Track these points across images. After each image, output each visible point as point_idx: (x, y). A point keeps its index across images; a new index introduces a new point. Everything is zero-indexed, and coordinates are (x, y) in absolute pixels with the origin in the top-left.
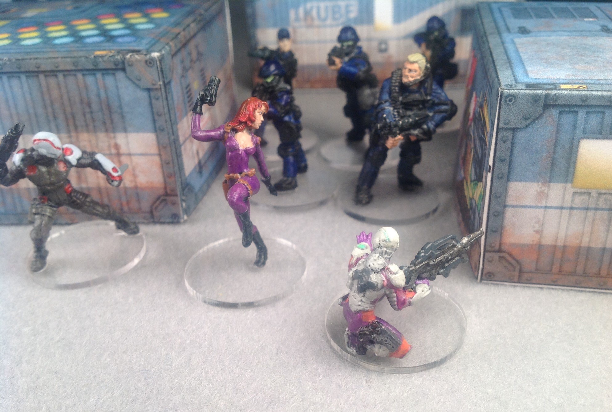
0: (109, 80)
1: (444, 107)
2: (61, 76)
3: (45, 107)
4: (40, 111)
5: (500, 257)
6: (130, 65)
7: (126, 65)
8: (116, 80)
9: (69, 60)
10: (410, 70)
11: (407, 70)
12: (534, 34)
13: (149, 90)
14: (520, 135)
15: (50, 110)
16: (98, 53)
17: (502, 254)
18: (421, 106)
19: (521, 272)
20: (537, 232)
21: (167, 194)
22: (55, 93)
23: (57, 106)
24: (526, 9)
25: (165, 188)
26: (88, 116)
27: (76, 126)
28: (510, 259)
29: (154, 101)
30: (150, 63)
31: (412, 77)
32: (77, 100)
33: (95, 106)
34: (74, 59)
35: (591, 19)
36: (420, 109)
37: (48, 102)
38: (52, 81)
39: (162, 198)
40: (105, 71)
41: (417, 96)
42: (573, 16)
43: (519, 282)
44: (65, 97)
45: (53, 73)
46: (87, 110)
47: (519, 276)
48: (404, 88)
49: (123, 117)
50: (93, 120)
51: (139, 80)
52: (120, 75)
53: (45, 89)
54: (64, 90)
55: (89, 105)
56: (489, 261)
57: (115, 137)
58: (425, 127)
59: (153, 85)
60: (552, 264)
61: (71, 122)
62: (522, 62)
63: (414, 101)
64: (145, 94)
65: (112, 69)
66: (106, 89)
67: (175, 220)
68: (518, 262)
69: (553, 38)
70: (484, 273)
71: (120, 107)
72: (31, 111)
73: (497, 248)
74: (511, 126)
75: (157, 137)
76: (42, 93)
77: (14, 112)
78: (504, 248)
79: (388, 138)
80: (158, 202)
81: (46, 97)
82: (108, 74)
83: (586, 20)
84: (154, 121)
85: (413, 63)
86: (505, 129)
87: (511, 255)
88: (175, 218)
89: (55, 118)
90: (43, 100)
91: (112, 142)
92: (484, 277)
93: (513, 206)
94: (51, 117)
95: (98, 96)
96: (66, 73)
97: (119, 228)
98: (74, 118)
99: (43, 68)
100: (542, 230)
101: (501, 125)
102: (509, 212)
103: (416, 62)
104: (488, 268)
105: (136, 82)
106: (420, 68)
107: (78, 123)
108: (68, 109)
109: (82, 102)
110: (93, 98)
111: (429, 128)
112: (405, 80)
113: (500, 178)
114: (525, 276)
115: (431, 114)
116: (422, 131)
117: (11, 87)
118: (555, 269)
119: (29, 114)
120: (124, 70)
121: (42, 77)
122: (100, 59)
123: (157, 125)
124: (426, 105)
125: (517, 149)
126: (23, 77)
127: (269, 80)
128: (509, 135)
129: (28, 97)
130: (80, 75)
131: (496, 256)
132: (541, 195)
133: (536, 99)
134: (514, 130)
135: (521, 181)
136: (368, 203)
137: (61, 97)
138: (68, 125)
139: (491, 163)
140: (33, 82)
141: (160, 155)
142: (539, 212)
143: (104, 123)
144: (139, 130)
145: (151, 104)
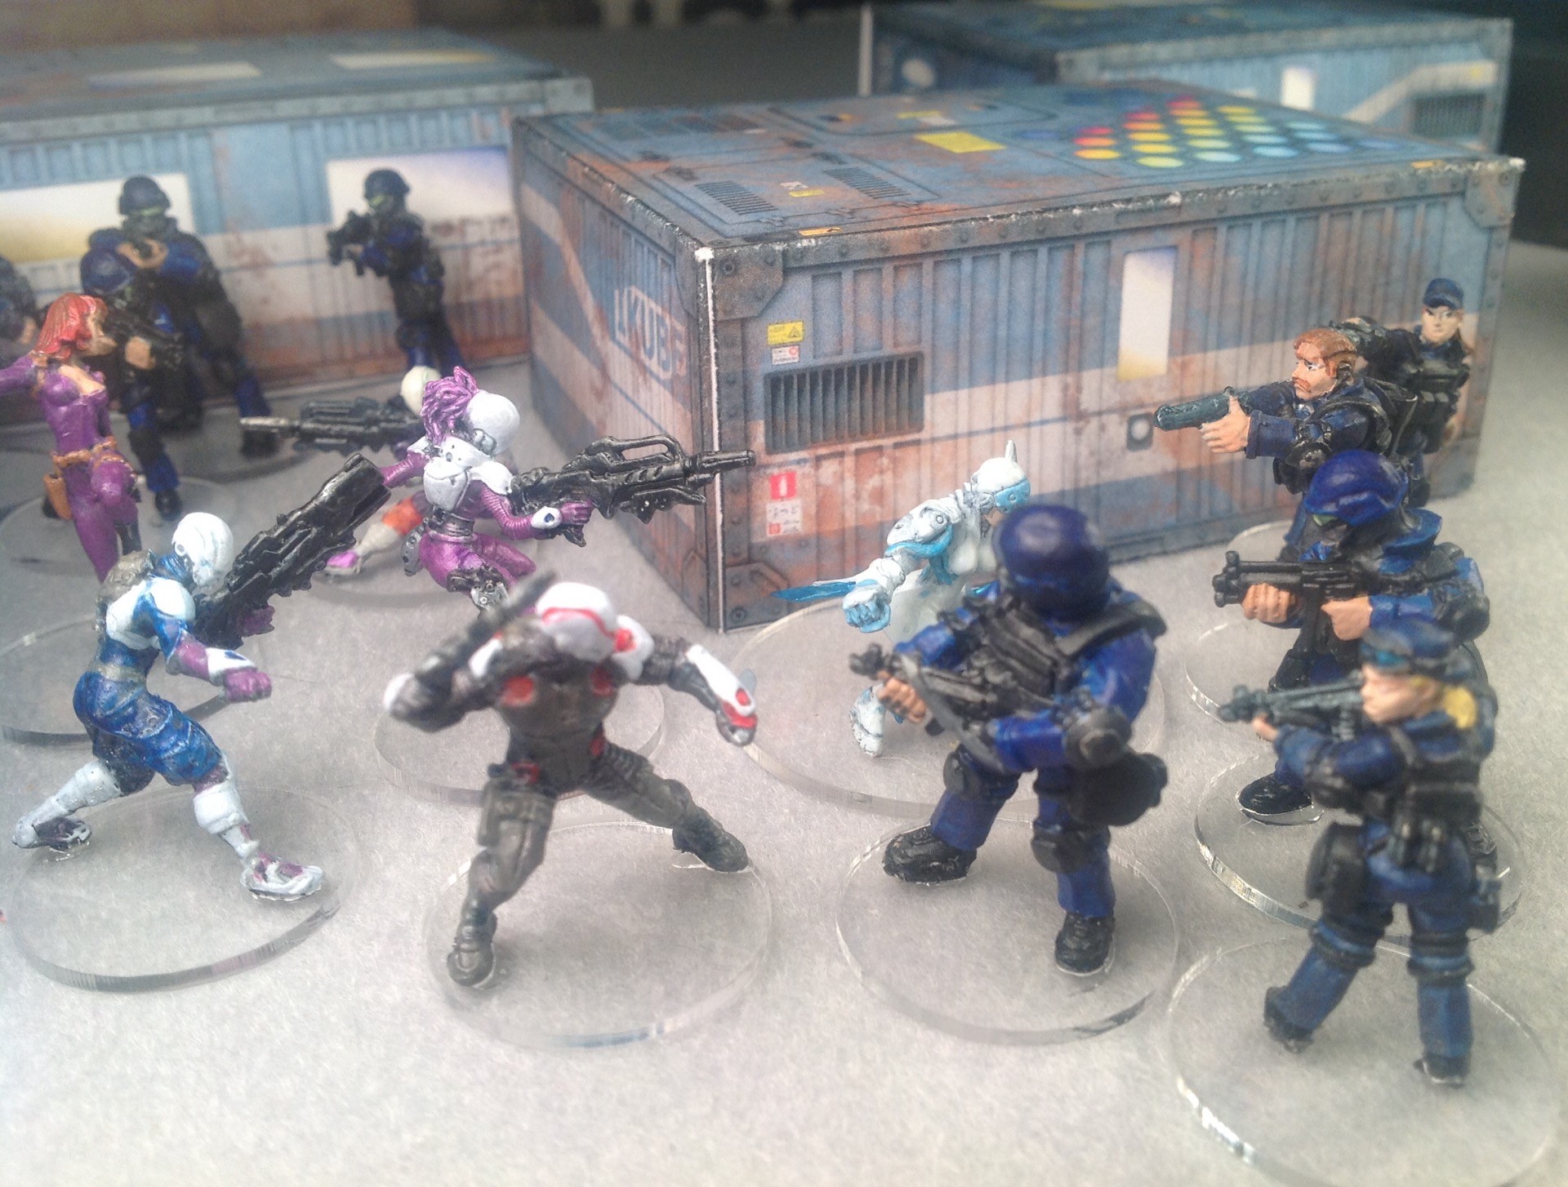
0: (1436, 215)
4: (1299, 289)
6: (1473, 185)
7: (1469, 184)
8: (1445, 213)
9: (1381, 180)
22: (1337, 252)
23: (1332, 277)
26: (1380, 292)
29: (1492, 251)
30: (1506, 178)
32: (1372, 260)
33: (1396, 271)
34: (1390, 179)
37: (1319, 270)
38: (1340, 225)
40: (1432, 199)
44: (1351, 260)
45: (1348, 208)
46: (1382, 279)
51: (1481, 211)
52: (1454, 205)
53: (1321, 244)
54: (1354, 243)
59: (1501, 219)
64: (1484, 239)
65: (1442, 195)
66: (1424, 233)
71: (1437, 268)
72: (1283, 293)
76: (1315, 252)
81: (1319, 261)
82: (1435, 204)
84: (1482, 290)
89: (1321, 302)
90: (1312, 265)
94: (1315, 301)
95: (1408, 249)
96: (1370, 207)
99: (1331, 200)
105: (1475, 216)
108: (1350, 282)
109: (1377, 263)
110: (1399, 253)
120: (1462, 194)
121: (1324, 219)
122: (1432, 177)
126: (1291, 221)
129: (1286, 262)
130: (1390, 211)
137: (1347, 256)
140: (1306, 231)
145: (1487, 256)
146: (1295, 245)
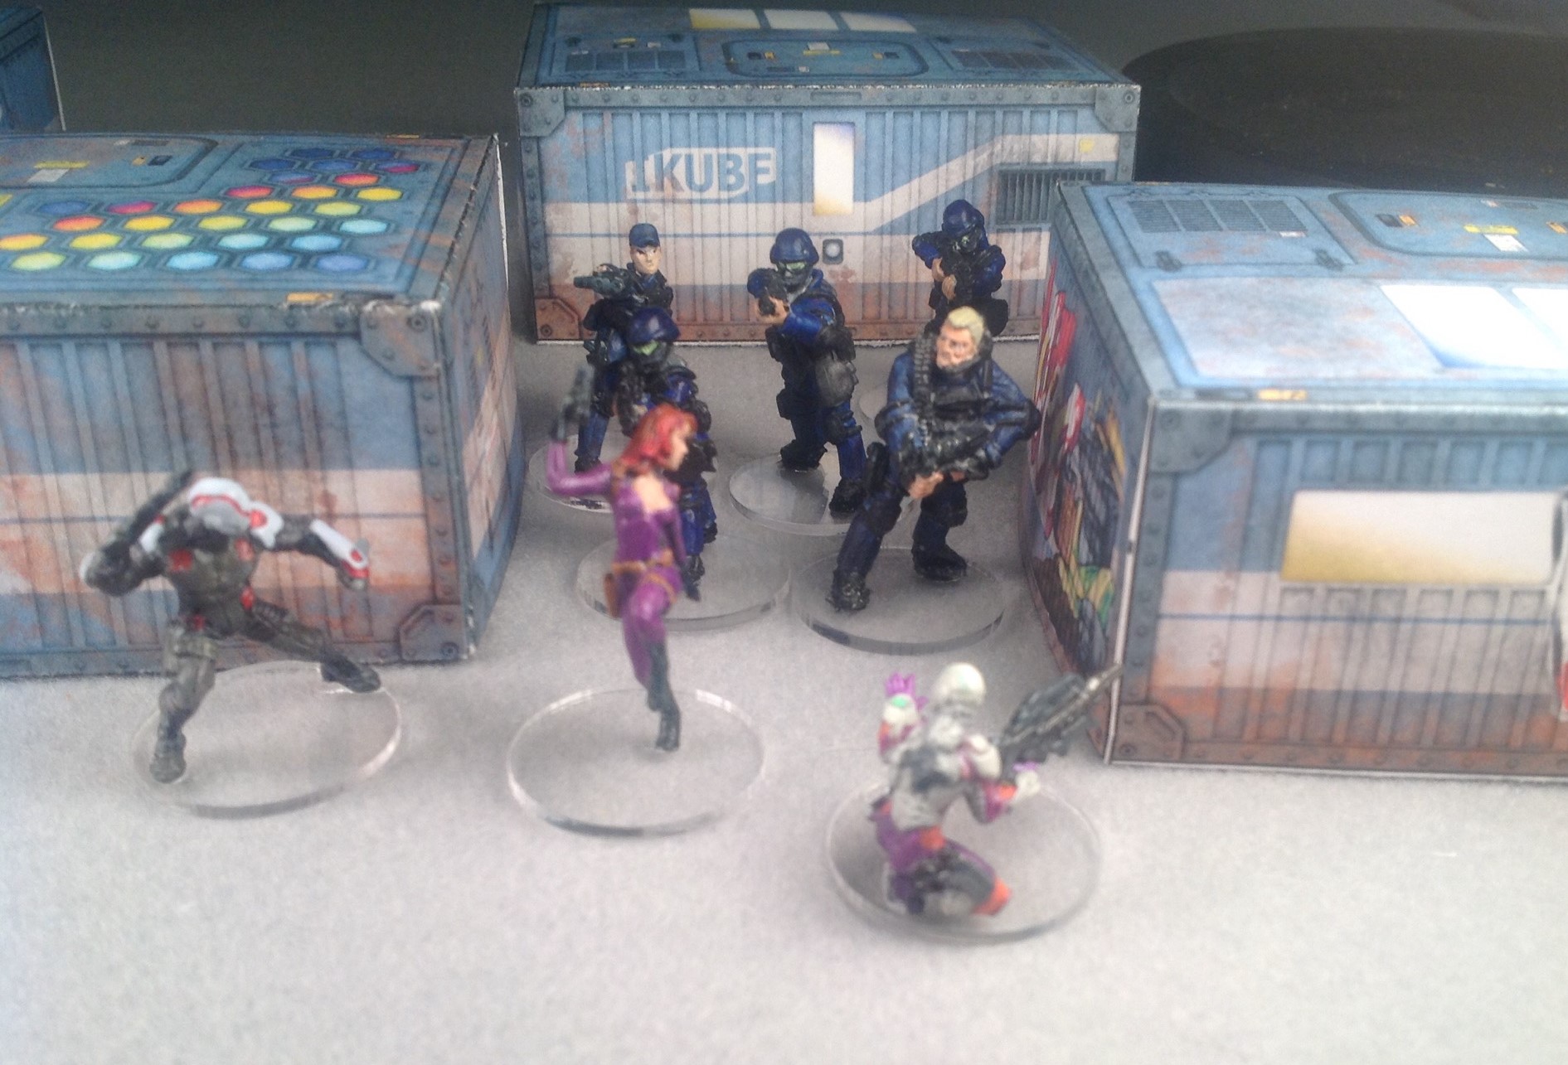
0: (322, 358)
1: (1016, 415)
2: (206, 347)
3: (163, 413)
4: (150, 420)
5: (1148, 714)
6: (370, 327)
7: (363, 325)
8: (336, 355)
9: (228, 311)
10: (954, 344)
11: (947, 343)
12: (1188, 271)
13: (411, 379)
14: (1187, 485)
15: (173, 418)
16: (295, 298)
17: (1150, 709)
18: (971, 412)
19: (1186, 740)
20: (1216, 664)
21: (435, 601)
22: (190, 384)
23: (192, 410)
24: (1161, 202)
25: (433, 588)
26: (265, 434)
27: (233, 456)
28: (1165, 717)
29: (420, 403)
30: (418, 323)
31: (957, 356)
32: (243, 397)
33: (283, 412)
34: (242, 312)
35: (1294, 234)
36: (970, 418)
37: (170, 401)
38: (185, 357)
39: (424, 608)
40: (313, 338)
41: (963, 393)
42: (1258, 227)
43: (1183, 759)
44: (214, 393)
45: (190, 339)
46: (264, 420)
47: (1183, 751)
48: (939, 376)
49: (346, 435)
50: (277, 443)
51: (391, 358)
52: (347, 347)
53: (165, 374)
54: (211, 377)
55: (270, 410)
56: (1127, 722)
57: (324, 479)
58: (981, 453)
59: (423, 368)
60: (1243, 722)
61: (223, 447)
62: (1178, 339)
63: (959, 403)
64: (401, 389)
65: (328, 334)
66: (311, 376)
67: (449, 655)
68: (1180, 722)
69: (1227, 282)
70: (1118, 745)
71: (343, 414)
72: (128, 421)
73: (1142, 696)
74: (1172, 467)
75: (423, 478)
76: (158, 382)
77: (84, 422)
78: (1156, 695)
79: (913, 479)
80: (413, 618)
81: (168, 392)
82: (318, 344)
83: (1284, 234)
84: (418, 445)
85: (959, 329)
86: (1159, 475)
87: (1168, 710)
88: (450, 651)
89: (185, 438)
90: (159, 396)
91: (318, 490)
92: (1116, 754)
93: (1173, 617)
94: (175, 435)
95: (293, 391)
96: (220, 340)
97: (329, 677)
98: (230, 437)
99: (164, 327)
100: (1225, 662)
101: (1154, 467)
102: (1165, 629)
103: (967, 327)
104: (1127, 735)
105: (382, 363)
106: (973, 339)
107: (239, 448)
108: (218, 418)
109: (253, 402)
110: (280, 394)
111: (988, 455)
112: (942, 362)
113: (1148, 564)
114: (1194, 749)
115: (991, 428)
116: (975, 462)
117: (82, 369)
118: (1249, 734)
119: (121, 427)
120: (356, 336)
121: (160, 347)
122: (304, 312)
123: (425, 453)
124: (983, 409)
125: (1181, 511)
126: (115, 348)
127: (647, 350)
128: (1166, 484)
129: (123, 390)
130: (252, 346)
131: (1140, 712)
132: (1224, 594)
133: (1215, 419)
134: (1176, 476)
135: (1186, 568)
136: (862, 607)
137: (205, 391)
138: (214, 452)
139: (1133, 535)
140: (139, 358)
141: (425, 516)
142: (1220, 627)
143: (302, 449)
144: (381, 462)
145: (413, 408)
146: (128, 371)
